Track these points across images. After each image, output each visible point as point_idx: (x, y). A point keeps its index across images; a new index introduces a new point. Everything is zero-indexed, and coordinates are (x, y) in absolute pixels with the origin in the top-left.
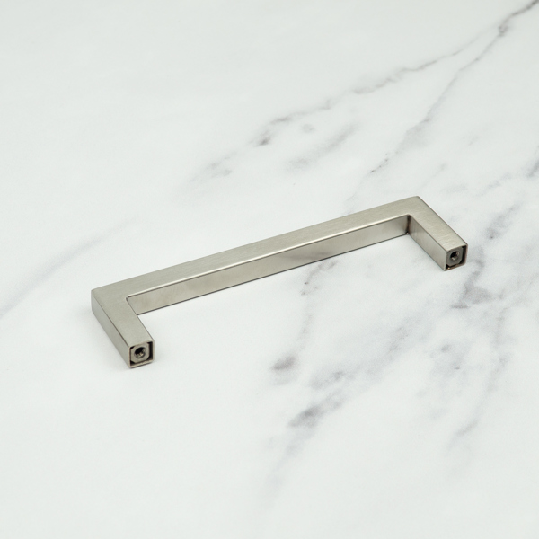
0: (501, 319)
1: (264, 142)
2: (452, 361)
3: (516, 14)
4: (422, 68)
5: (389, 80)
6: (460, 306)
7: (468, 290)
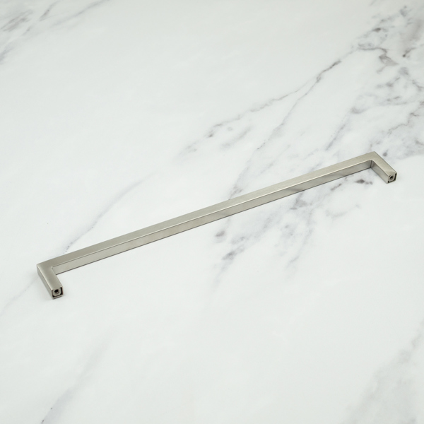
0: (311, 214)
1: (211, 136)
2: (290, 232)
3: (325, 71)
4: (281, 98)
5: (266, 105)
6: (294, 209)
7: (297, 201)
